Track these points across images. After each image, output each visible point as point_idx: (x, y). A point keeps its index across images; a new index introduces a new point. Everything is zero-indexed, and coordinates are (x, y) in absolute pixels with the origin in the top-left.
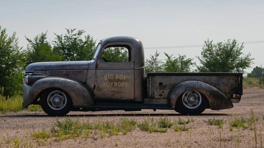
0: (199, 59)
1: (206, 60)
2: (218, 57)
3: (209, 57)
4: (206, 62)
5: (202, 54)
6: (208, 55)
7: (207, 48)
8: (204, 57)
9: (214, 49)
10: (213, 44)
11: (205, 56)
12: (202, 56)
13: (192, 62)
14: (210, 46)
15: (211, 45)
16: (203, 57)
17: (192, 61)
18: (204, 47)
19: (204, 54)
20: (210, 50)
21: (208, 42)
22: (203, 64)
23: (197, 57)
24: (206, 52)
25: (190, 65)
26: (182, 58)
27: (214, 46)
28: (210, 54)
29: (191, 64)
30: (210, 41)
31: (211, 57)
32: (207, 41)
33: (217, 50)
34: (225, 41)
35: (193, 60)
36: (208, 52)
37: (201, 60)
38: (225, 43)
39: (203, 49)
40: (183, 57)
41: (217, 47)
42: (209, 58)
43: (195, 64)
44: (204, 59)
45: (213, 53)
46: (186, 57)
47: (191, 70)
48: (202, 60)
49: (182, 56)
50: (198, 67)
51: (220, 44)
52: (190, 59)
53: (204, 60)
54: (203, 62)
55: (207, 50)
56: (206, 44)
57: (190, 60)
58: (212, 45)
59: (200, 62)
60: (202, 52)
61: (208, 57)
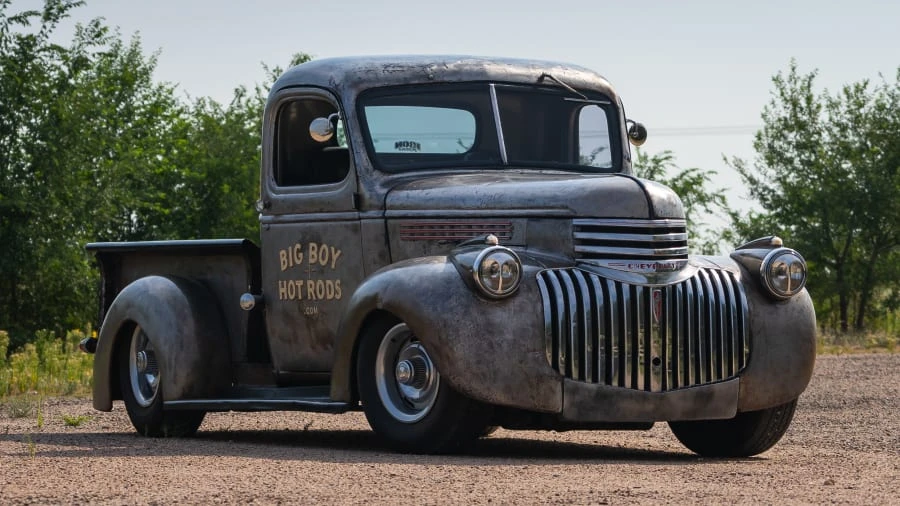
0: (742, 172)
1: (782, 181)
2: (846, 165)
3: (797, 162)
4: (780, 192)
5: (757, 146)
6: (791, 153)
7: (786, 113)
8: (771, 164)
9: (823, 117)
10: (816, 91)
11: (774, 157)
12: (758, 155)
13: (708, 188)
14: (803, 103)
15: (809, 99)
16: (764, 163)
17: (705, 183)
18: (770, 107)
19: (771, 147)
20: (801, 126)
21: (793, 79)
22: (763, 199)
23: (730, 160)
24: (779, 136)
25: (696, 205)
26: (650, 164)
27: (824, 103)
28: (800, 147)
29: (702, 199)
30: (802, 73)
31: (807, 163)
32: (785, 77)
33: (838, 125)
34: (880, 74)
35: (711, 176)
36: (792, 136)
37: (752, 181)
38: (881, 85)
39: (764, 116)
40: (656, 161)
41: (843, 109)
42: (794, 169)
43: (723, 199)
44: (772, 172)
45: (817, 143)
46: (673, 161)
47: (703, 234)
48: (757, 176)
49: (650, 157)
50: (735, 216)
51: (856, 94)
52: (694, 175)
53: (768, 177)
54: (765, 188)
55: (787, 126)
56: (778, 93)
57: (698, 181)
58: (815, 98)
59: (747, 188)
60: (759, 137)
61: (790, 161)
